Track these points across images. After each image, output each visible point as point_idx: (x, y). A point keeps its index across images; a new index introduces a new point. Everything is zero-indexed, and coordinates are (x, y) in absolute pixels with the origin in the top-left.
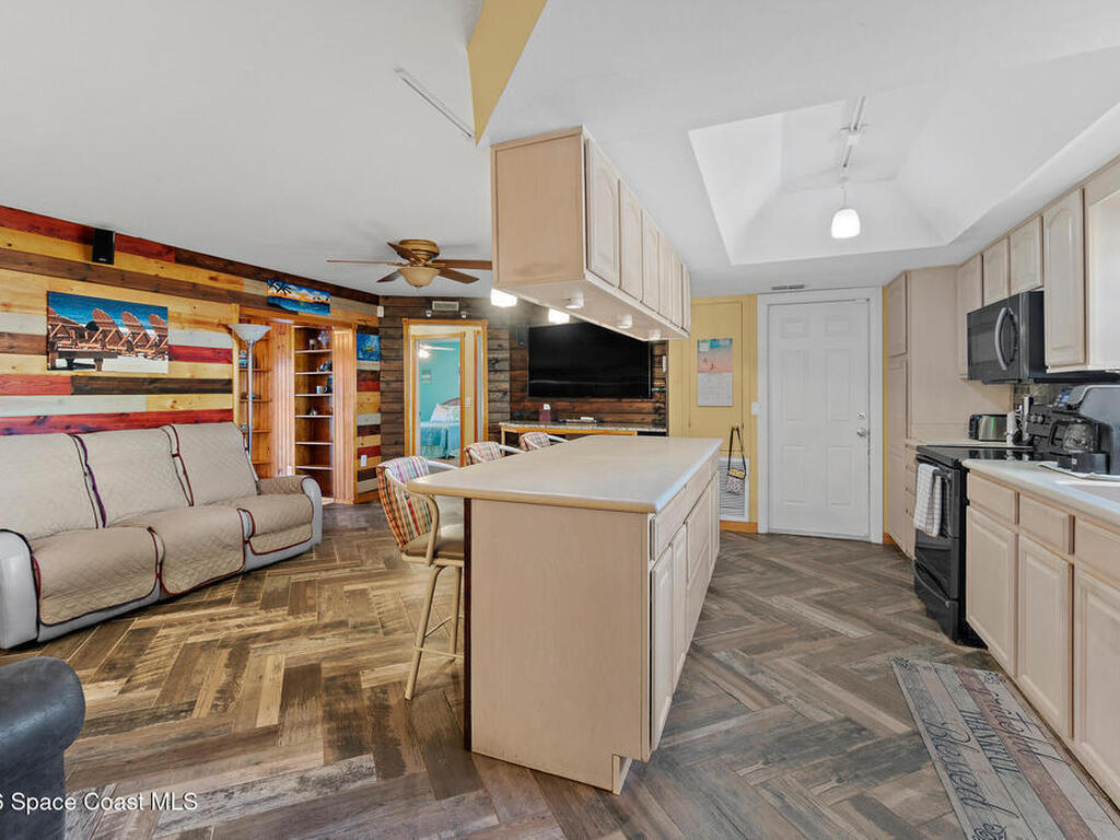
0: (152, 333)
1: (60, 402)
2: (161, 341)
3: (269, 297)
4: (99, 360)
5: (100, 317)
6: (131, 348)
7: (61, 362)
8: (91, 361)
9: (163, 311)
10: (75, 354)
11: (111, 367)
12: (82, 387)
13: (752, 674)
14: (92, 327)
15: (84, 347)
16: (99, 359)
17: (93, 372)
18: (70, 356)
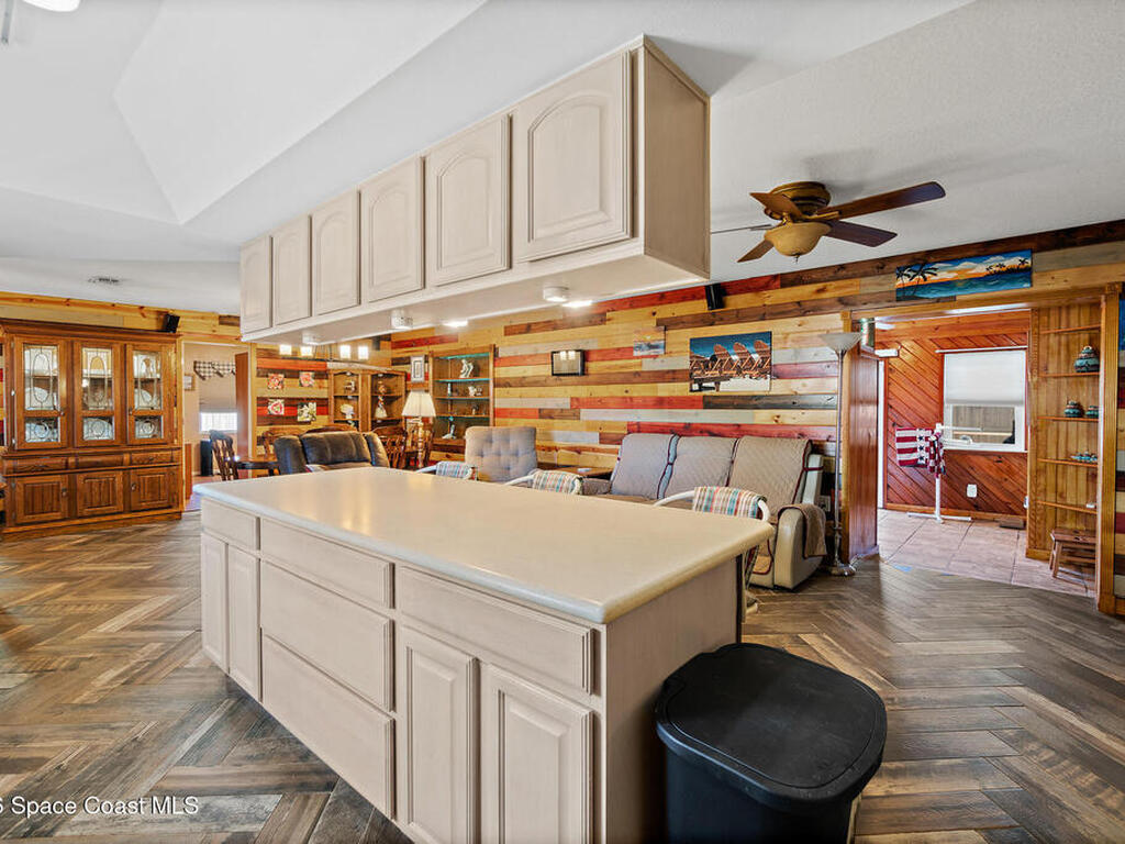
0: (756, 357)
1: (697, 414)
2: (763, 363)
3: (898, 290)
4: (718, 383)
5: (719, 349)
6: (739, 371)
7: (696, 387)
8: (712, 384)
9: (768, 336)
10: (703, 380)
11: (727, 387)
12: (709, 404)
13: (206, 806)
14: (714, 359)
15: (709, 374)
16: (717, 381)
17: (714, 392)
18: (700, 382)
